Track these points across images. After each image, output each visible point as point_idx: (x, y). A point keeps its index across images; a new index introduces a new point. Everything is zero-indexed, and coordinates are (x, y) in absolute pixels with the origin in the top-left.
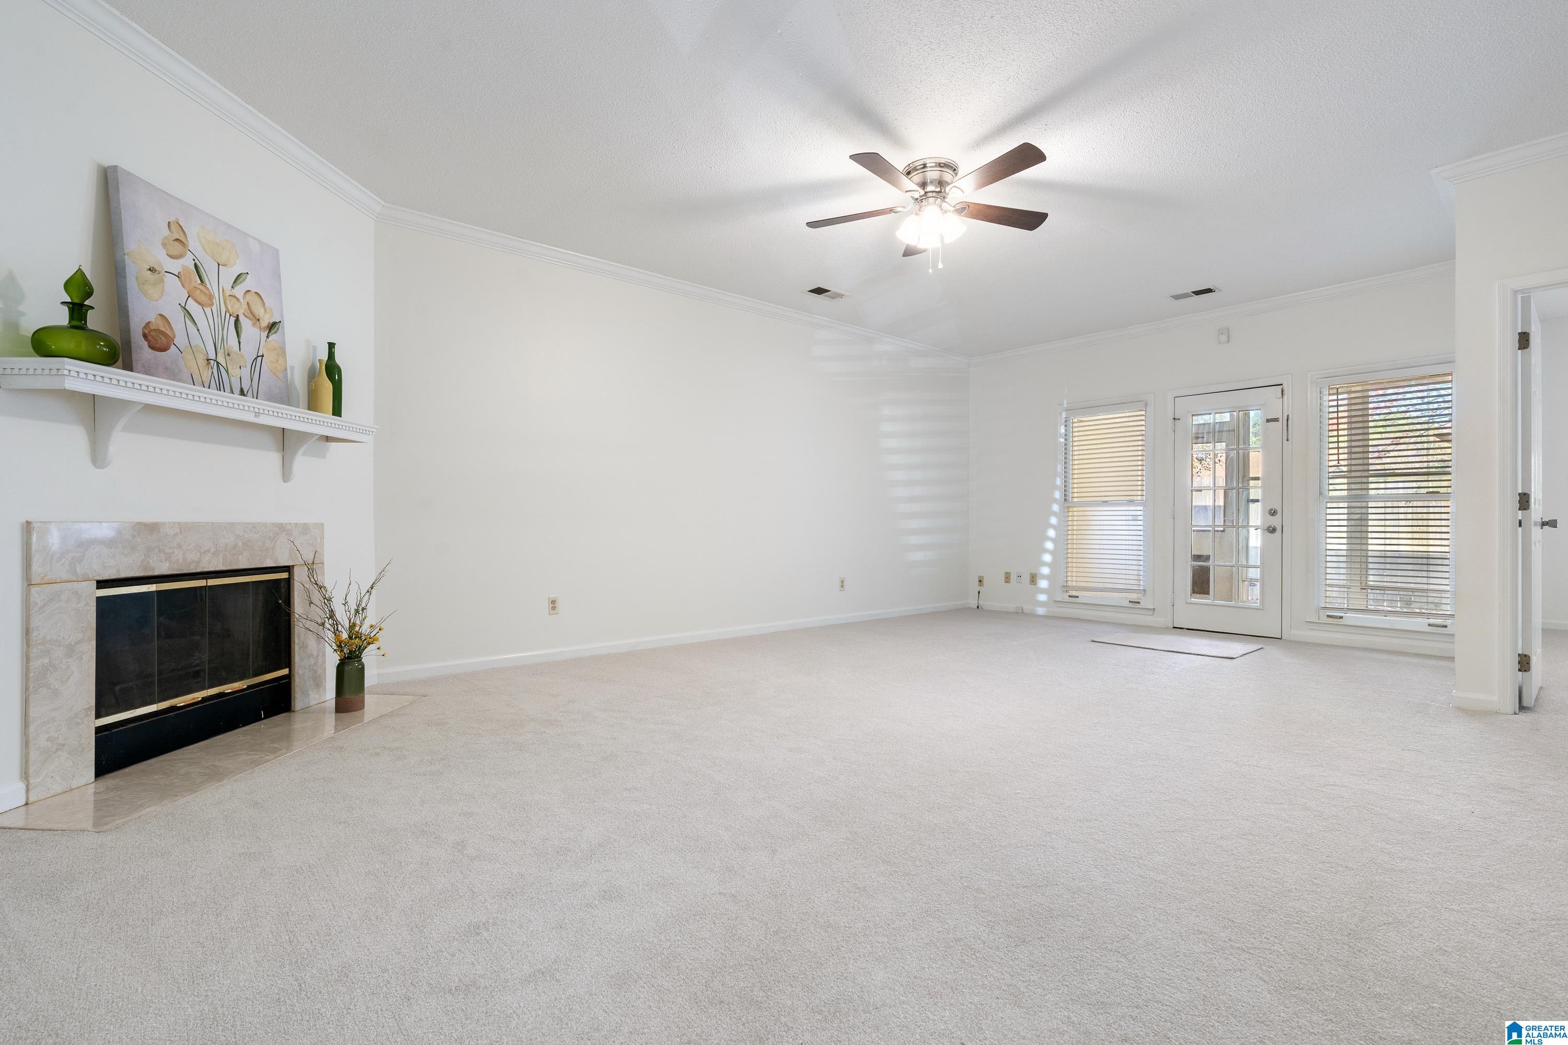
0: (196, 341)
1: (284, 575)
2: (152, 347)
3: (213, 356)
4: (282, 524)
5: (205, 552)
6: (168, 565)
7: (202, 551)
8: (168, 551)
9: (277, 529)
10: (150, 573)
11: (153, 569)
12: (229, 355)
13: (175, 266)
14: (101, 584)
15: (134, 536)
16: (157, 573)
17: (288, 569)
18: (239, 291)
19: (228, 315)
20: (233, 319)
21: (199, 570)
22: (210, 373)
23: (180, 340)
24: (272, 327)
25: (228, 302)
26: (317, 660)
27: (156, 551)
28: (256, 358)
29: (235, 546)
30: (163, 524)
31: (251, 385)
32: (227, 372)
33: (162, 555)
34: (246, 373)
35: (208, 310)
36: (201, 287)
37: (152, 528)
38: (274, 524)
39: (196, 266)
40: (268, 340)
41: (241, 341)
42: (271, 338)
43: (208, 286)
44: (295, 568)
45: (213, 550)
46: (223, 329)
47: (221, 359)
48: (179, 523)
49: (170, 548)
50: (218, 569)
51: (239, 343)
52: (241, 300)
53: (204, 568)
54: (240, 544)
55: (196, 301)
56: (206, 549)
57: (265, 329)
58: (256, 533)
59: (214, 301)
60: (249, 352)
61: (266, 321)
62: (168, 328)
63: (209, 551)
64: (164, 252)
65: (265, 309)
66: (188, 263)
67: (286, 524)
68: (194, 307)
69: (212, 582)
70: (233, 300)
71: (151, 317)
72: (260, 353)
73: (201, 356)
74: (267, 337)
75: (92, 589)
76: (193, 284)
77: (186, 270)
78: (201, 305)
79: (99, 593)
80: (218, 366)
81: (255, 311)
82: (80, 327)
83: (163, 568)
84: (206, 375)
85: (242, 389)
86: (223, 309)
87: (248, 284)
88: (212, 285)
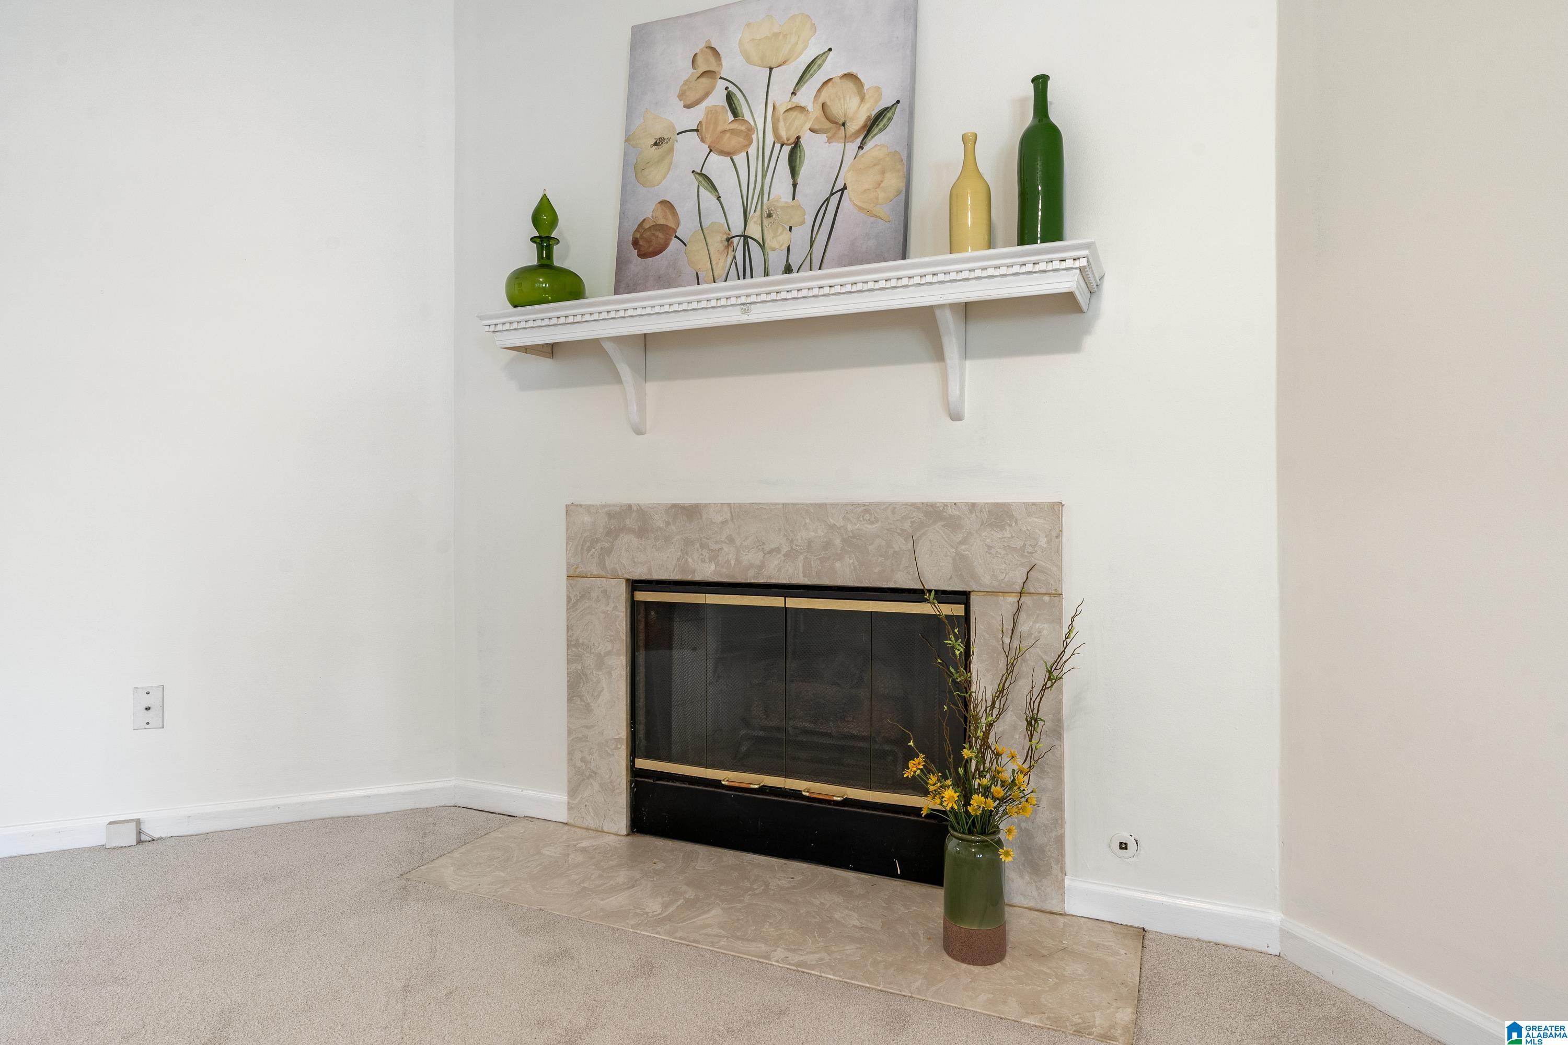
0: (713, 214)
1: (958, 610)
2: (643, 255)
3: (737, 229)
4: (933, 505)
5: (771, 551)
6: (713, 567)
7: (767, 549)
8: (713, 546)
9: (921, 515)
10: (689, 577)
11: (693, 572)
12: (770, 215)
13: (695, 118)
14: (636, 585)
15: (668, 524)
16: (698, 577)
17: (963, 597)
18: (806, 96)
19: (778, 146)
20: (787, 149)
22: (730, 259)
23: (687, 226)
24: (876, 122)
25: (781, 125)
27: (697, 545)
28: (828, 200)
29: (828, 544)
30: (706, 506)
31: (810, 253)
32: (762, 246)
33: (705, 552)
34: (802, 234)
35: (740, 157)
36: (735, 126)
37: (690, 512)
38: (914, 505)
39: (730, 98)
40: (862, 152)
41: (799, 181)
42: (869, 145)
43: (747, 117)
44: (974, 597)
45: (785, 549)
46: (764, 176)
47: (754, 230)
48: (729, 504)
49: (717, 542)
50: (794, 581)
51: (795, 185)
52: (810, 108)
53: (770, 577)
54: (838, 541)
55: (723, 153)
56: (773, 546)
57: (858, 132)
58: (872, 523)
59: (754, 137)
60: (814, 192)
61: (862, 117)
62: (670, 217)
63: (777, 550)
65: (863, 99)
66: (717, 98)
67: (946, 505)
68: (718, 167)
69: (794, 603)
70: (794, 114)
71: (648, 210)
72: (839, 186)
73: (716, 242)
74: (861, 147)
75: (621, 590)
76: (720, 128)
77: (712, 113)
78: (729, 154)
79: (641, 596)
80: (746, 243)
81: (837, 110)
82: (545, 264)
83: (706, 572)
84: (724, 263)
85: (788, 267)
86: (770, 139)
87: (830, 68)
88: (754, 113)
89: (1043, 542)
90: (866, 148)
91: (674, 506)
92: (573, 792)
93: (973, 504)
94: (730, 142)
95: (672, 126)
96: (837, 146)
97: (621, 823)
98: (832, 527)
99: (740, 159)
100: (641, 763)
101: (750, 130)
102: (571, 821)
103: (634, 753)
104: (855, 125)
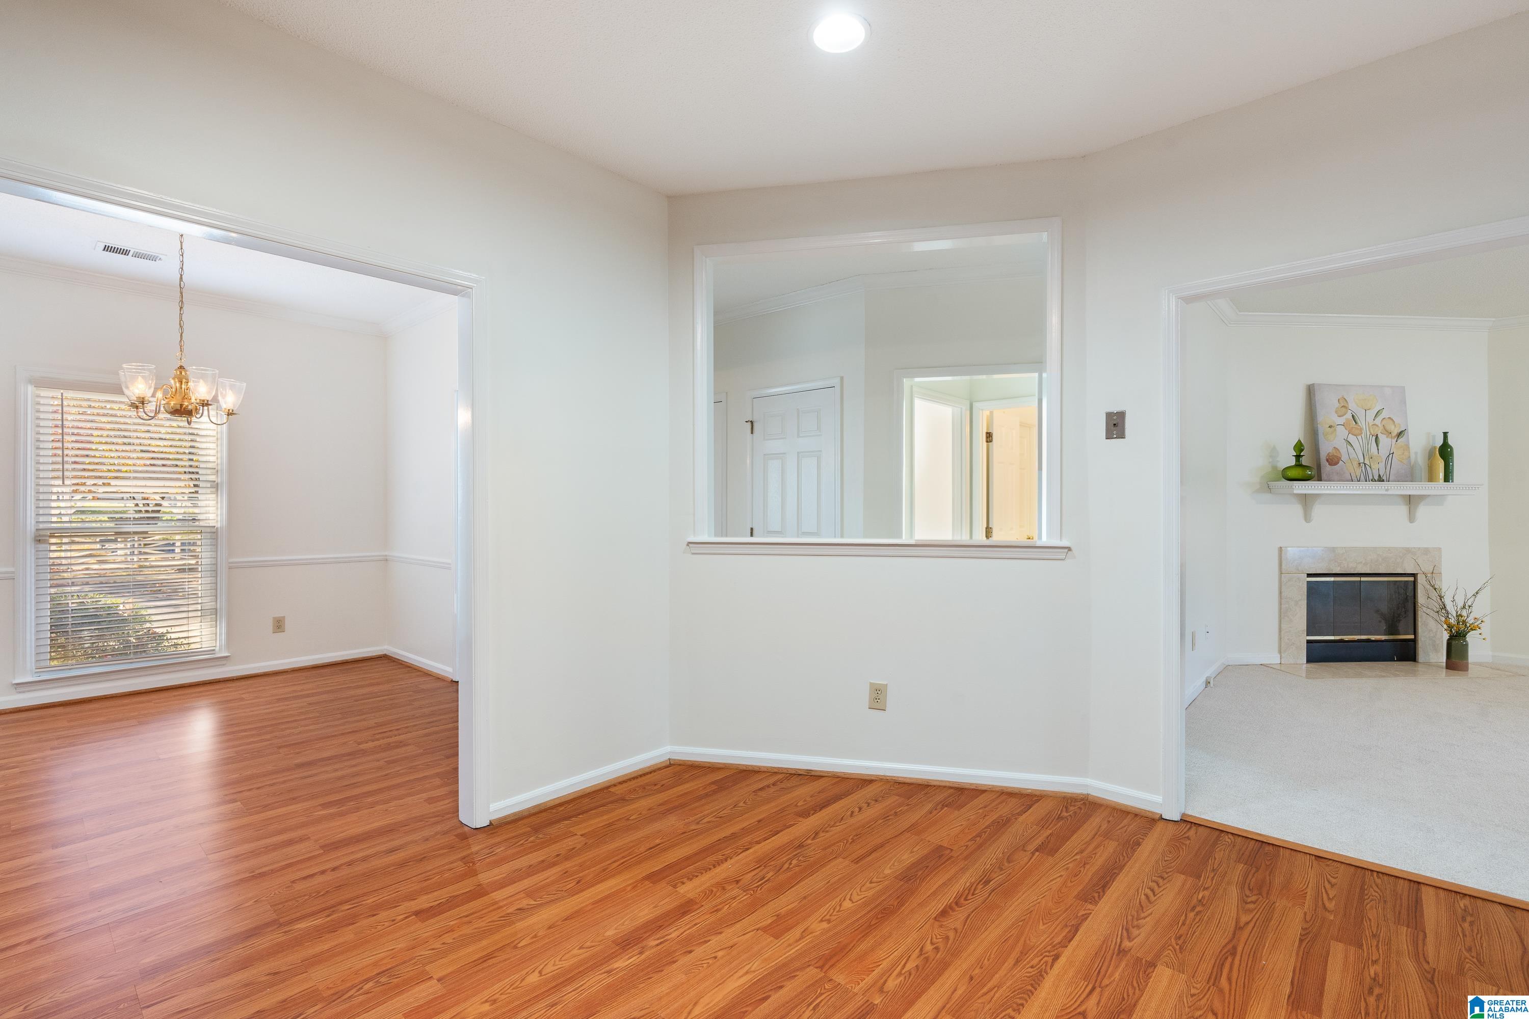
0: (1353, 455)
1: (1412, 579)
2: (1330, 465)
3: (1362, 461)
4: (1408, 548)
6: (1339, 568)
8: (1339, 562)
9: (1404, 551)
10: (1331, 572)
12: (1372, 458)
13: (1341, 421)
14: (1309, 575)
15: (1323, 554)
16: (1334, 572)
17: (1414, 575)
18: (1378, 420)
19: (1371, 436)
20: (1374, 437)
21: (1356, 572)
22: (1361, 473)
23: (1344, 457)
24: (1400, 434)
25: (1371, 429)
26: (1436, 634)
27: (1333, 561)
28: (1389, 455)
29: (1377, 561)
31: (1386, 472)
32: (1371, 470)
33: (1336, 563)
34: (1382, 465)
35: (1359, 437)
36: (1356, 426)
38: (1403, 548)
39: (1353, 416)
40: (1397, 443)
42: (1398, 441)
43: (1360, 424)
44: (1419, 575)
45: (1364, 562)
46: (1368, 445)
47: (1367, 462)
49: (1341, 560)
50: (1366, 572)
51: (1378, 449)
52: (1379, 425)
53: (1358, 571)
54: (1380, 559)
55: (1353, 434)
56: (1359, 561)
57: (1395, 437)
58: (1391, 554)
59: (1363, 431)
60: (1384, 452)
61: (1395, 432)
62: (1338, 453)
63: (1361, 563)
64: (1336, 415)
65: (1395, 426)
66: (1349, 416)
67: (1412, 548)
68: (1352, 438)
69: (1363, 579)
70: (1375, 426)
71: (1330, 449)
72: (1392, 452)
73: (1355, 464)
75: (1304, 577)
76: (1351, 426)
77: (1348, 420)
78: (1356, 435)
80: (1365, 466)
81: (1388, 428)
82: (1300, 464)
83: (1337, 570)
84: (1358, 472)
85: (1379, 476)
86: (1368, 434)
87: (1384, 414)
88: (1362, 423)
89: (1437, 559)
92: (1284, 652)
93: (1419, 548)
94: (1356, 432)
95: (1335, 422)
96: (1390, 439)
97: (1303, 660)
98: (1379, 555)
100: (1309, 638)
101: (1361, 429)
102: (1283, 663)
104: (1394, 434)
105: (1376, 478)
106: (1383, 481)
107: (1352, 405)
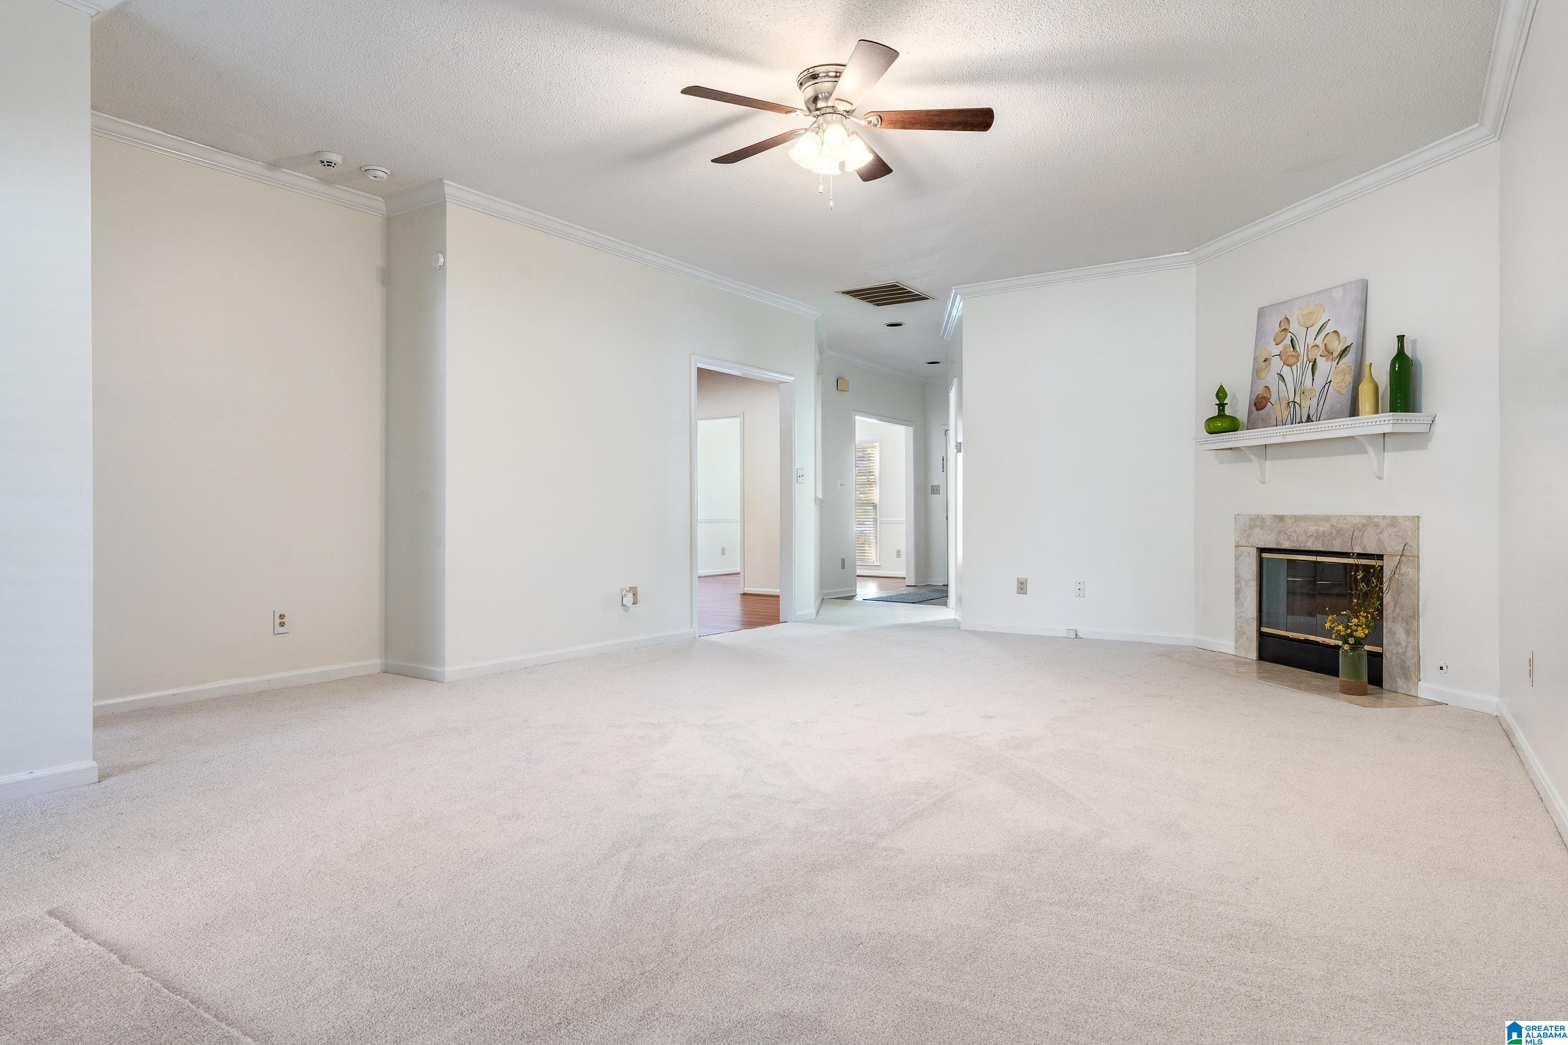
0: (1283, 393)
1: (1378, 563)
2: (1257, 410)
3: (1292, 399)
4: (1370, 517)
5: (1310, 536)
6: (1288, 543)
7: (1308, 535)
8: (1289, 534)
9: (1365, 521)
10: (1279, 547)
11: (1281, 544)
12: (1303, 393)
13: (1279, 349)
14: (1262, 550)
15: (1272, 523)
16: (1283, 547)
17: (1380, 557)
18: (1319, 341)
19: (1308, 362)
20: (1311, 364)
21: (1307, 549)
22: (1288, 411)
23: (1274, 397)
24: (1343, 352)
25: (1310, 353)
27: (1283, 533)
28: (1324, 386)
29: (1331, 533)
30: (1286, 516)
31: (1317, 409)
32: (1300, 406)
33: (1285, 536)
34: (1314, 403)
36: (1293, 353)
37: (1281, 518)
38: (1362, 517)
39: (1292, 340)
40: (1338, 366)
41: (1315, 378)
43: (1298, 350)
44: (1384, 557)
46: (1302, 375)
47: (1297, 400)
48: (1295, 516)
49: (1290, 532)
50: (1318, 549)
51: (1313, 380)
52: (1320, 346)
53: (1309, 547)
54: (1334, 532)
55: (1288, 365)
56: (1310, 534)
57: (1337, 357)
58: (1347, 524)
59: (1300, 358)
60: (1320, 383)
61: (1339, 350)
62: (1268, 393)
63: (1312, 535)
64: (1275, 344)
65: (1340, 341)
66: (1287, 341)
67: (1374, 517)
68: (1286, 371)
69: (1320, 559)
70: (1314, 348)
71: (1260, 390)
72: (1329, 381)
73: (1284, 404)
74: (1338, 364)
75: (1254, 552)
76: (1288, 355)
77: (1285, 347)
78: (1290, 366)
79: (1265, 555)
80: (1294, 405)
81: (1330, 347)
82: (1221, 415)
83: (1286, 545)
84: (1286, 413)
85: (1309, 416)
86: (1305, 359)
87: (1329, 329)
88: (1300, 348)
89: (1410, 533)
90: (1339, 364)
91: (1274, 515)
92: (1237, 641)
93: (1384, 516)
94: (1291, 360)
95: (1270, 353)
96: (1329, 363)
97: (1253, 655)
98: (1332, 525)
99: (1294, 368)
100: (1264, 629)
101: (1299, 355)
102: (1236, 654)
103: (1260, 624)
104: (1336, 354)
105: (1304, 419)
106: (1312, 421)
107: (1294, 327)
